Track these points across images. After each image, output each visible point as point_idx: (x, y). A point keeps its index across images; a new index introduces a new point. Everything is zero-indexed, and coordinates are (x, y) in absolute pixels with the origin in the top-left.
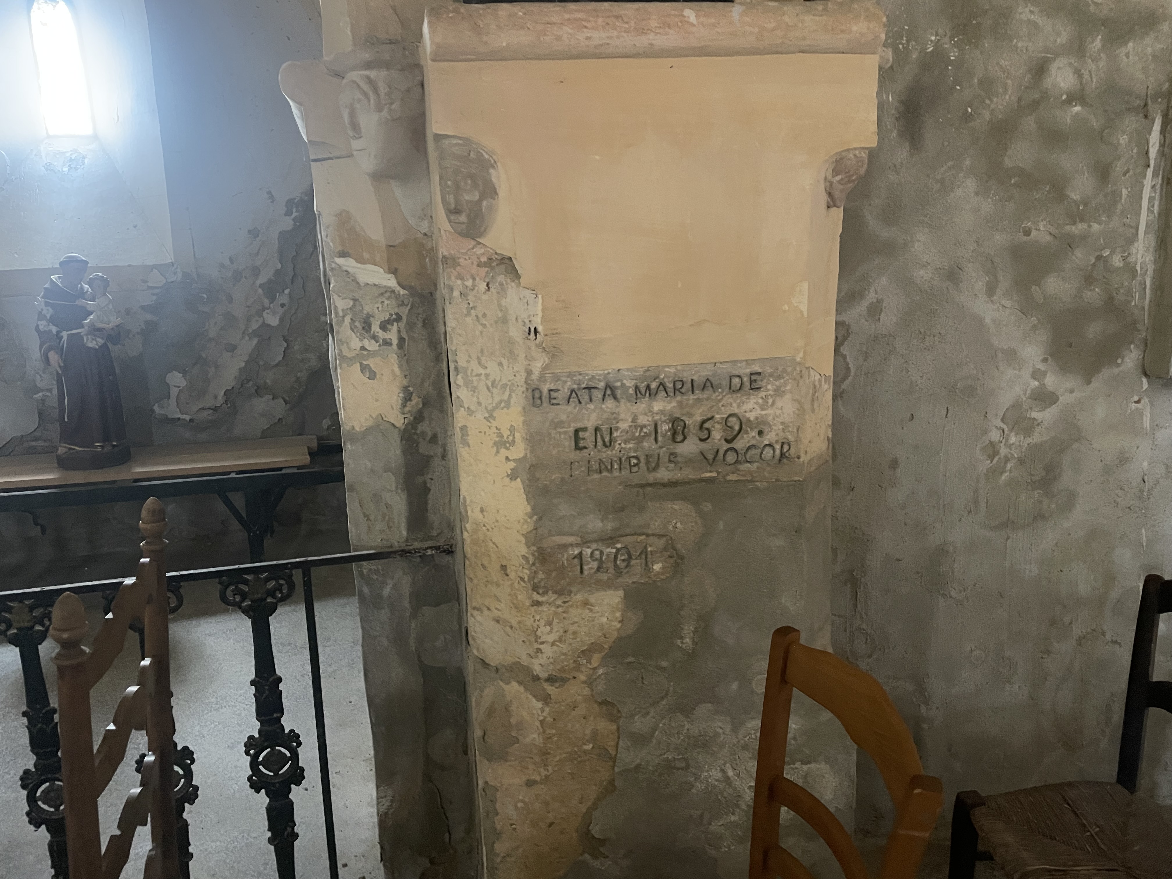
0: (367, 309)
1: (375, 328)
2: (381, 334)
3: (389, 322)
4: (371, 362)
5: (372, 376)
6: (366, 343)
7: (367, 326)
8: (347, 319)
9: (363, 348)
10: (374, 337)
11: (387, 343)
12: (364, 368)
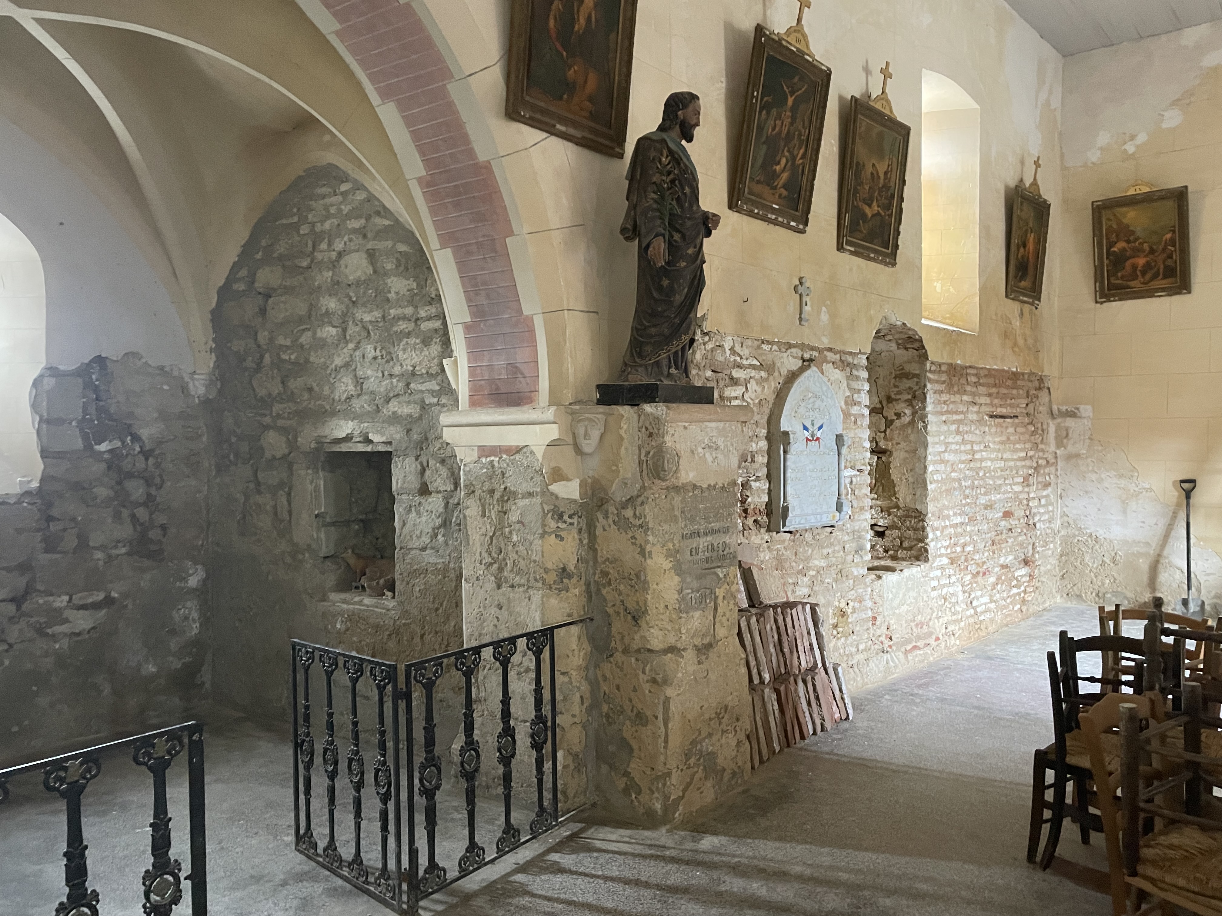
0: (561, 510)
1: (565, 517)
2: (569, 520)
3: (574, 514)
4: (562, 534)
5: (562, 539)
6: (560, 525)
7: (561, 516)
8: (550, 515)
9: (558, 527)
10: (565, 522)
11: (572, 524)
12: (557, 536)
